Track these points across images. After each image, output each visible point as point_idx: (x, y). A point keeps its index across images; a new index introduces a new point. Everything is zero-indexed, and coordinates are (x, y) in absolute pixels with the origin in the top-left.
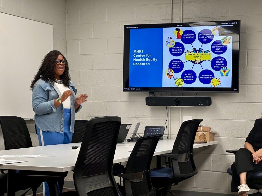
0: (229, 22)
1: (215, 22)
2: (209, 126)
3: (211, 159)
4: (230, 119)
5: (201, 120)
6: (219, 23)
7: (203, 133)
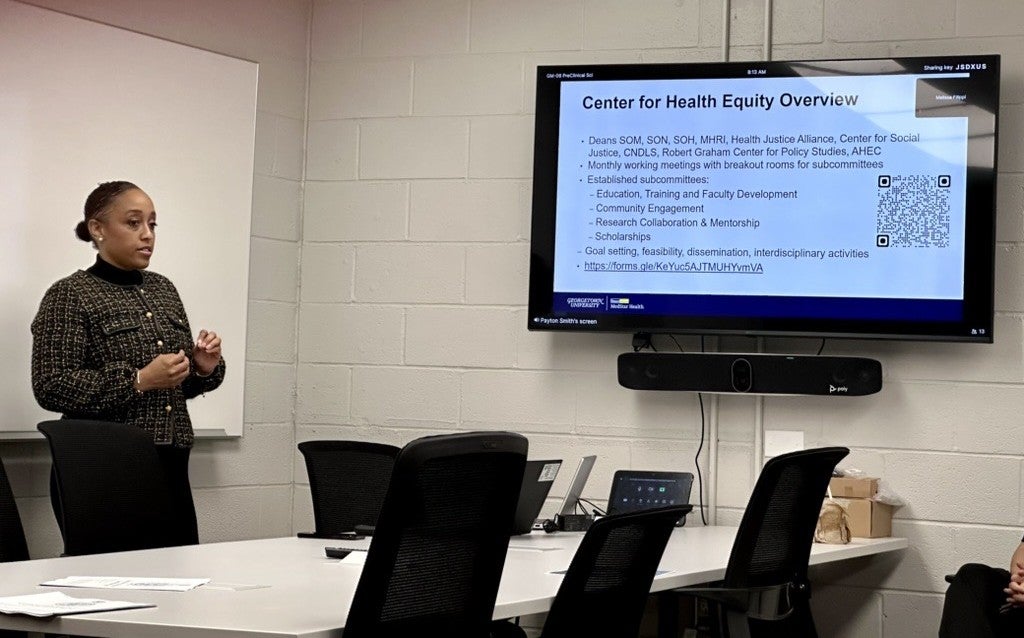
0: (954, 62)
2: (872, 475)
3: (880, 610)
4: (956, 448)
5: (842, 453)
6: (913, 65)
7: (837, 506)
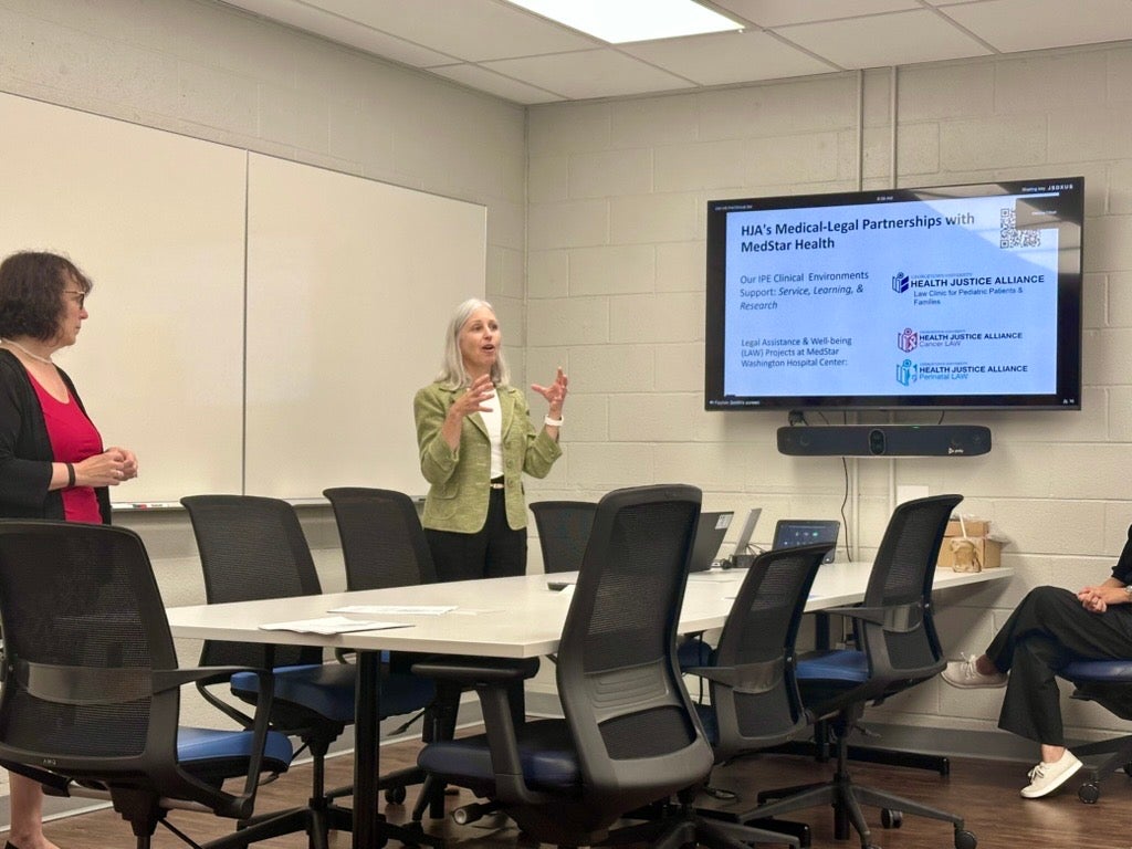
0: (1046, 183)
1: (1001, 184)
2: (984, 519)
3: (992, 625)
4: (1052, 495)
5: (957, 499)
6: (1014, 188)
7: (970, 543)
